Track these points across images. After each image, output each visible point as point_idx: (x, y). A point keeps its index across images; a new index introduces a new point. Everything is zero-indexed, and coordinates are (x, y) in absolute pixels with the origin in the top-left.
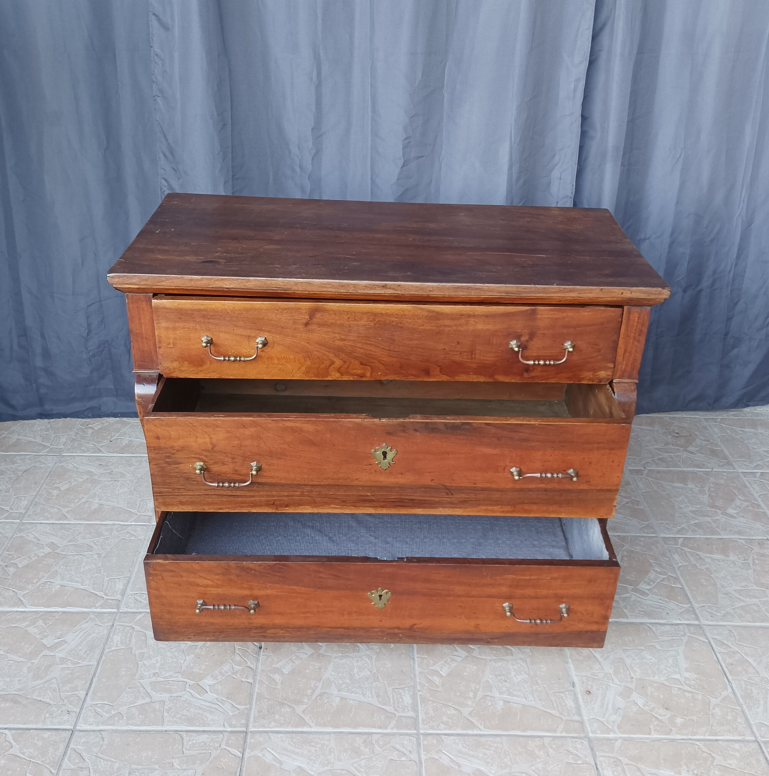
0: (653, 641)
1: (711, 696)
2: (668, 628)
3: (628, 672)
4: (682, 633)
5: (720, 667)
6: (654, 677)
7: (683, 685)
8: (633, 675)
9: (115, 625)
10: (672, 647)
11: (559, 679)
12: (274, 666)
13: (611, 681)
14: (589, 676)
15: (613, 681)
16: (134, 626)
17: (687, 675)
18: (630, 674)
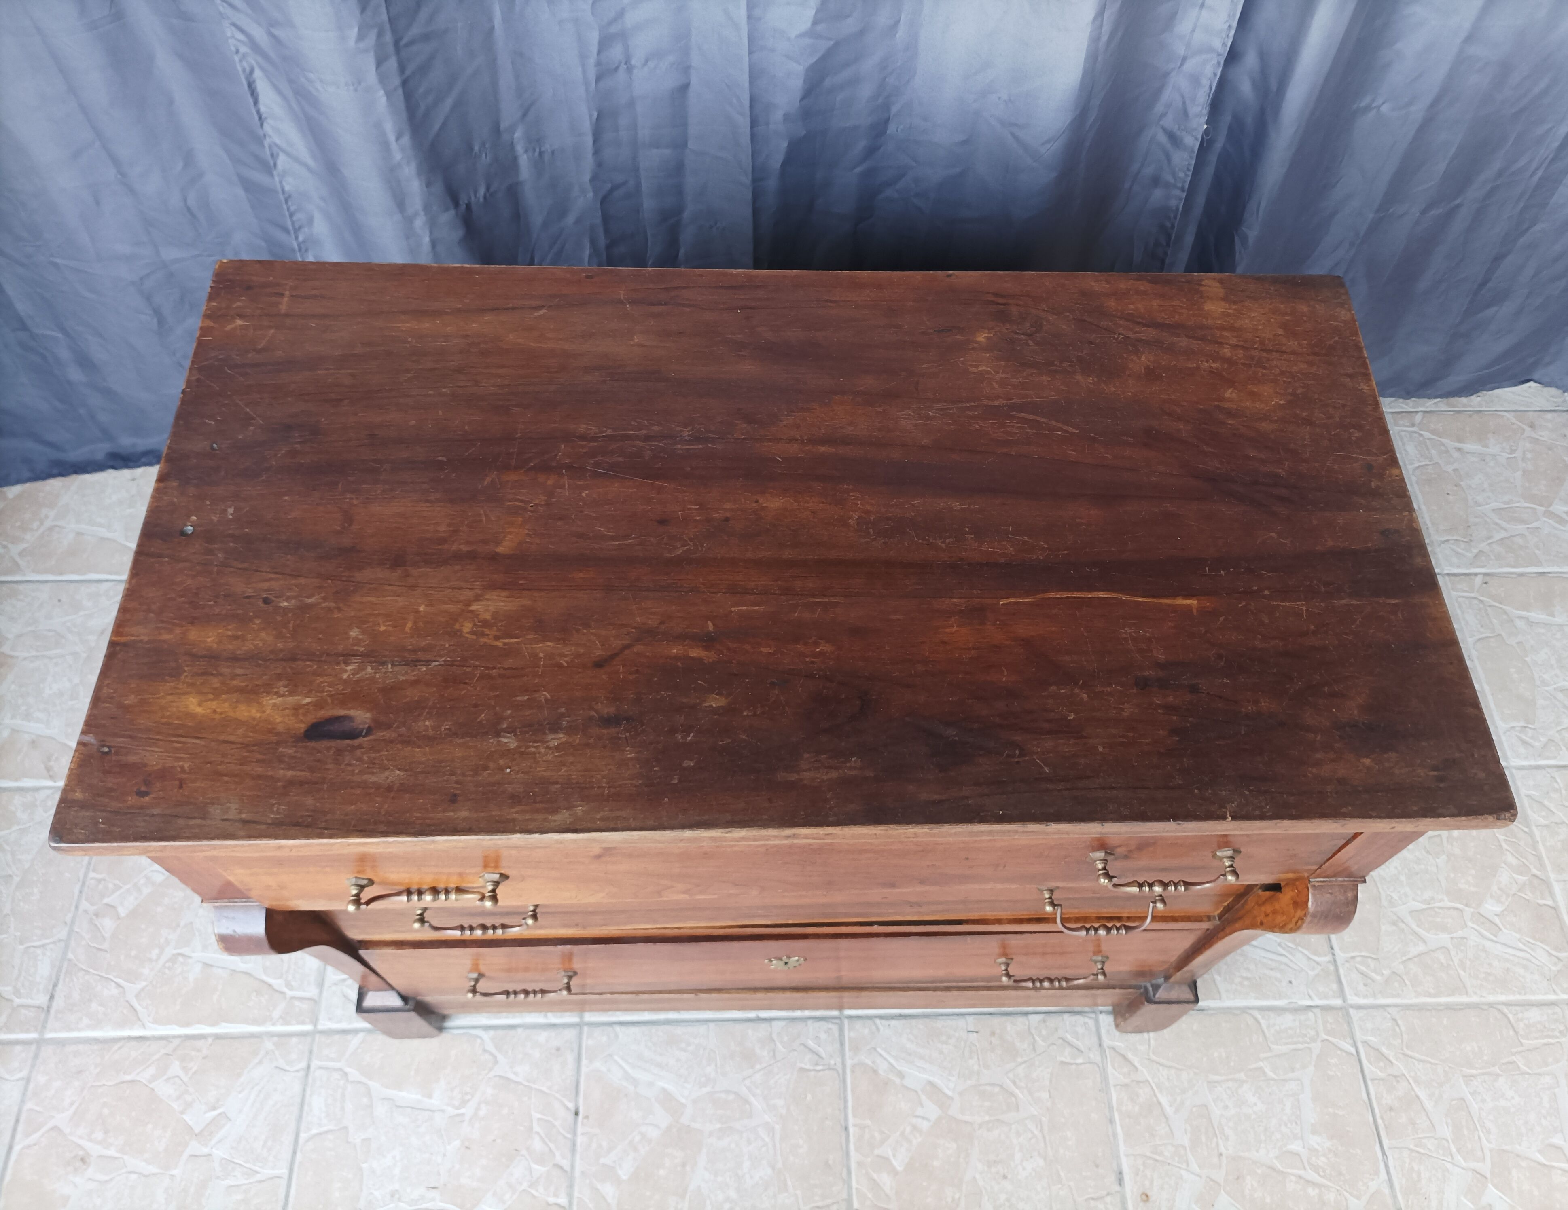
0: (1262, 1055)
1: (1351, 1194)
2: (1288, 1020)
3: (1215, 1140)
4: (1313, 1033)
5: (1371, 1118)
6: (1257, 1151)
7: (1305, 1169)
8: (1222, 1149)
9: (312, 1069)
10: (1293, 1070)
11: (1097, 1166)
12: (602, 1161)
13: (1184, 1166)
14: (1148, 1154)
15: (1188, 1165)
16: (348, 1070)
17: (1315, 1141)
18: (1217, 1145)
